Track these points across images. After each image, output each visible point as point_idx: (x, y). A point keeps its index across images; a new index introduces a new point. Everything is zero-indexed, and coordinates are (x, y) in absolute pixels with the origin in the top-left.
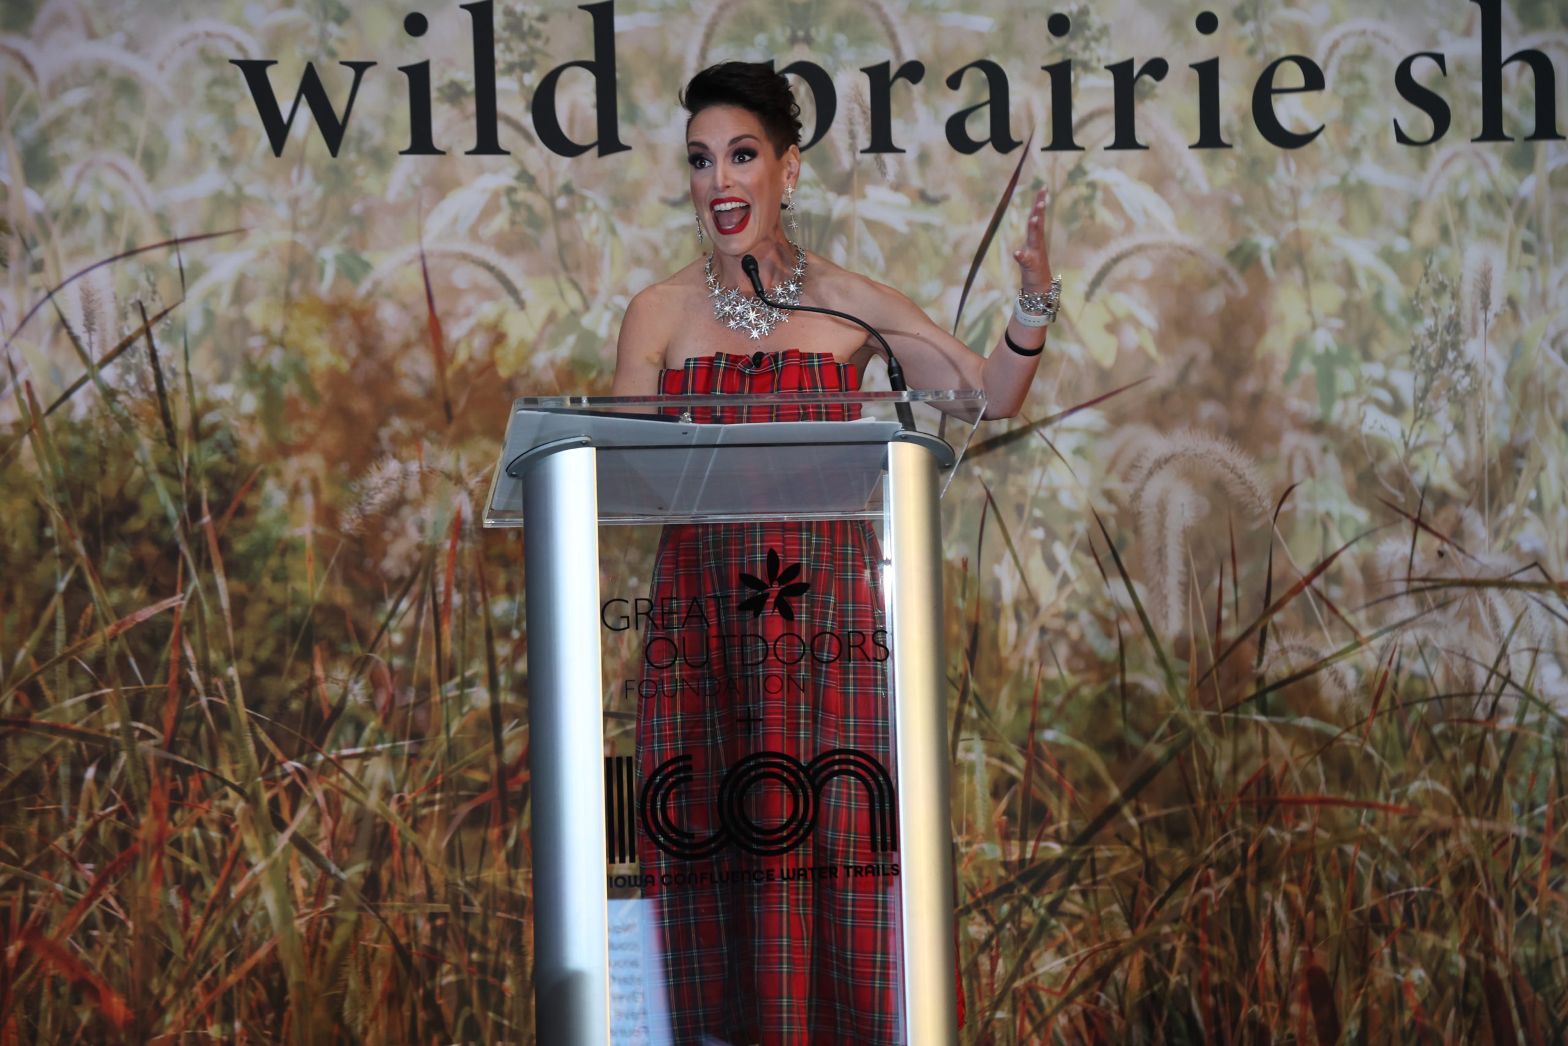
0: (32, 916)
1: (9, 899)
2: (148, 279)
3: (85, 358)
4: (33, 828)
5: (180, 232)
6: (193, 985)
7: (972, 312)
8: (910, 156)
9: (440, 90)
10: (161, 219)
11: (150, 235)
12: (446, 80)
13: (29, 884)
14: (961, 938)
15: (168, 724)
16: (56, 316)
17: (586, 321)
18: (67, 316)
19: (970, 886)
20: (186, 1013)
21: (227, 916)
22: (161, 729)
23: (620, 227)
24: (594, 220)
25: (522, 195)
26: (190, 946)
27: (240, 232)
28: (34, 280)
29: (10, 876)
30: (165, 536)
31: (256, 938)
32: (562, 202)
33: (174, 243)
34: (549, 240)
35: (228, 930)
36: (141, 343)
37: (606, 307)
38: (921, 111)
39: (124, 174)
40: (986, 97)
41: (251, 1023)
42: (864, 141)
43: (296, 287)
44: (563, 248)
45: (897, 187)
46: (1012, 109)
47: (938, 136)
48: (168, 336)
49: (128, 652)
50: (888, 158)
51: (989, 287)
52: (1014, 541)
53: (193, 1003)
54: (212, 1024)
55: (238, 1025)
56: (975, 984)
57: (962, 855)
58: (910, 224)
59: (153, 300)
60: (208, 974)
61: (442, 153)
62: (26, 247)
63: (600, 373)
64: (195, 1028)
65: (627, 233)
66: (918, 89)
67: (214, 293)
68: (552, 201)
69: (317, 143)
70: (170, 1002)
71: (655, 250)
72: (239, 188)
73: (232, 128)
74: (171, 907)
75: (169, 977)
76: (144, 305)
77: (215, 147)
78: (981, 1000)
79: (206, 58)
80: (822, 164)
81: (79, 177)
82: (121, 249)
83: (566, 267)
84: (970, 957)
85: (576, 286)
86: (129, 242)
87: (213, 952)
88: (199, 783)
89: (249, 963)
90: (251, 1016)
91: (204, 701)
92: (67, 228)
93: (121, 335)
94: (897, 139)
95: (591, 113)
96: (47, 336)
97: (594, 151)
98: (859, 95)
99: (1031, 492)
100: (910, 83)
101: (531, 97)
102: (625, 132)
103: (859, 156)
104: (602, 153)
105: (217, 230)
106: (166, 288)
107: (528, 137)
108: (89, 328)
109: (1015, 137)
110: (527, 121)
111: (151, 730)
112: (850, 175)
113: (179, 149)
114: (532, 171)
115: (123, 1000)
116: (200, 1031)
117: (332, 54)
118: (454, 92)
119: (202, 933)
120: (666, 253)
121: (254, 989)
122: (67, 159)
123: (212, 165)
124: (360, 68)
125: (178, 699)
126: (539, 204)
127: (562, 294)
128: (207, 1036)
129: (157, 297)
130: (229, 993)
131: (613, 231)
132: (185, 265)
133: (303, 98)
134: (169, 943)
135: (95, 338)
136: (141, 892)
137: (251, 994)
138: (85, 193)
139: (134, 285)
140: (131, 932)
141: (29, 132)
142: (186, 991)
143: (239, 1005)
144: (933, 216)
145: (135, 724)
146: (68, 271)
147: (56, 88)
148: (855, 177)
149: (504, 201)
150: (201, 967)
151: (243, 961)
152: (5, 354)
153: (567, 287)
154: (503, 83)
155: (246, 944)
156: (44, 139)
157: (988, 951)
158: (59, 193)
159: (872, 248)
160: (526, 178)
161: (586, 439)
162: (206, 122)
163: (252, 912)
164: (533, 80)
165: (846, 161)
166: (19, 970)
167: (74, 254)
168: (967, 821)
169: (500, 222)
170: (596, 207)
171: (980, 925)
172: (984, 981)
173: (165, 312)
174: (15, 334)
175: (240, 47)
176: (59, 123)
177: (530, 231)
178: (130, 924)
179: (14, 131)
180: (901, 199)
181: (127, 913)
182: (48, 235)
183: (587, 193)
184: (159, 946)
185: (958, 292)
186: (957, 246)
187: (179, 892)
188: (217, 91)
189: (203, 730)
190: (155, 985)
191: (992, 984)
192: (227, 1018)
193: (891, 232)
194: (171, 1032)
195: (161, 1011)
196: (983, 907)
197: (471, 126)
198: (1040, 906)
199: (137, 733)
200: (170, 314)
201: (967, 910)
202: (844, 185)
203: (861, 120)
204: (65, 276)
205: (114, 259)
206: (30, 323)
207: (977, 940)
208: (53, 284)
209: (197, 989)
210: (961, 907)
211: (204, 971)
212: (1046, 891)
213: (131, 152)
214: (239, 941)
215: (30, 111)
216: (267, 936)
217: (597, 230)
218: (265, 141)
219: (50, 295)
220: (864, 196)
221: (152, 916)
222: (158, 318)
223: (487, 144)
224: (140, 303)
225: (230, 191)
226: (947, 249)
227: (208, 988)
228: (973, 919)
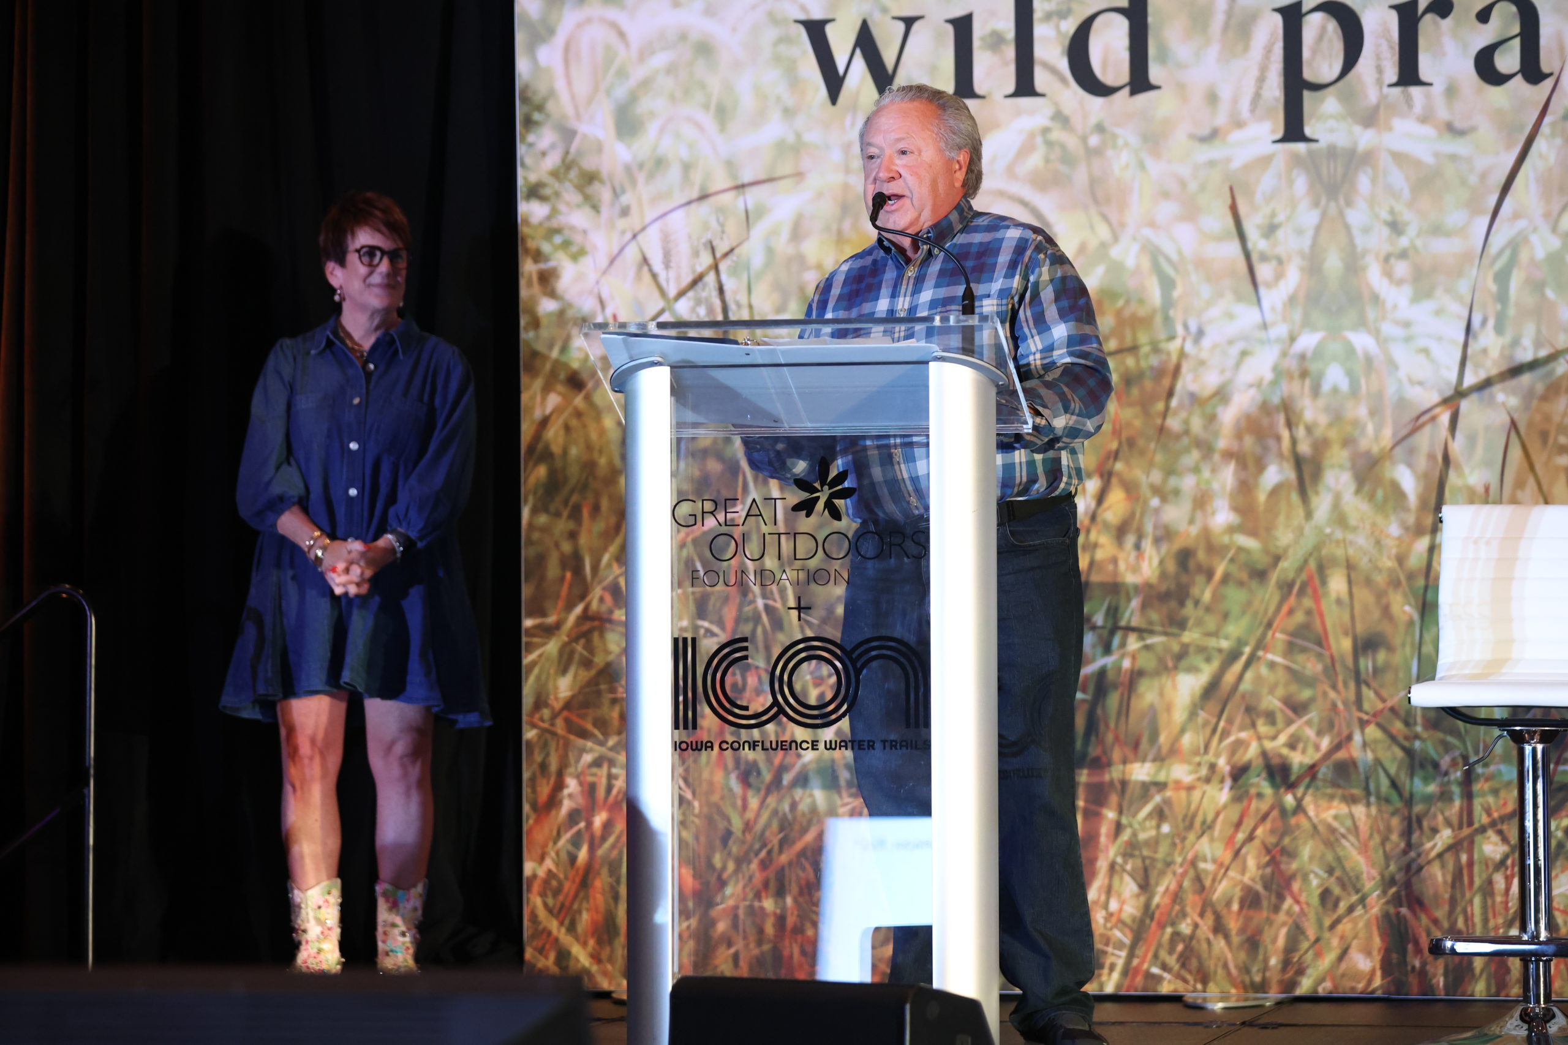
0: (615, 791)
1: (595, 775)
2: (718, 220)
3: (663, 293)
4: (615, 714)
5: (746, 177)
6: (749, 862)
7: (1498, 240)
8: (1438, 89)
9: (983, 39)
10: (730, 165)
11: (721, 181)
12: (988, 29)
13: (612, 763)
14: (1476, 856)
15: (729, 624)
16: (639, 257)
17: (1115, 252)
18: (649, 255)
19: (1486, 806)
20: (744, 887)
21: (780, 801)
22: (723, 628)
23: (1149, 162)
24: (1125, 157)
25: (1057, 135)
26: (748, 827)
27: (799, 175)
28: (622, 223)
29: (596, 755)
30: (728, 453)
31: (805, 823)
32: (1094, 140)
33: (741, 187)
34: (1081, 176)
35: (780, 814)
36: (711, 278)
37: (1134, 239)
38: (1449, 45)
39: (700, 127)
40: (1516, 29)
41: (801, 900)
42: (1392, 75)
43: (847, 225)
44: (1094, 183)
45: (1424, 119)
46: (1543, 42)
47: (1468, 67)
48: (734, 271)
49: (696, 558)
50: (1415, 91)
51: (1516, 216)
52: (1538, 467)
53: (751, 878)
54: (767, 897)
55: (789, 901)
56: (1489, 902)
57: (1478, 776)
58: (1436, 155)
59: (722, 239)
60: (763, 854)
61: (983, 97)
62: (616, 194)
63: (1128, 302)
64: (752, 900)
65: (1155, 168)
66: (1446, 23)
67: (775, 232)
68: (1084, 139)
69: (869, 90)
70: (730, 877)
71: (1183, 184)
72: (798, 136)
73: (794, 81)
74: (731, 790)
75: (729, 854)
76: (715, 243)
77: (779, 99)
78: (1494, 917)
79: (774, 19)
80: (1348, 99)
81: (662, 131)
82: (695, 194)
83: (1096, 202)
84: (1484, 876)
85: (1105, 219)
86: (703, 188)
87: (767, 834)
88: (756, 679)
89: (799, 846)
90: (801, 893)
91: (760, 603)
92: (651, 176)
93: (694, 271)
94: (1424, 72)
95: (1125, 56)
96: (631, 273)
97: (1126, 91)
98: (1387, 30)
99: (1557, 419)
100: (1438, 19)
101: (1067, 42)
102: (1155, 73)
103: (1386, 90)
104: (1134, 92)
105: (778, 173)
106: (733, 228)
107: (1063, 80)
108: (667, 265)
109: (1545, 68)
110: (1063, 65)
111: (715, 629)
112: (1376, 109)
113: (747, 102)
114: (1067, 111)
115: (691, 872)
116: (756, 904)
117: (885, 10)
118: (995, 41)
119: (758, 814)
120: (1193, 186)
121: (804, 869)
122: (652, 114)
123: (776, 115)
124: (909, 22)
125: (738, 600)
126: (1072, 142)
127: (1092, 227)
128: (762, 909)
129: (725, 236)
130: (782, 870)
131: (1142, 166)
132: (750, 207)
133: (858, 52)
134: (729, 821)
135: (672, 274)
136: (706, 775)
137: (801, 874)
138: (668, 146)
139: (706, 226)
140: (697, 811)
141: (621, 92)
142: (744, 866)
143: (790, 882)
144: (1460, 147)
145: (700, 623)
146: (650, 214)
147: (644, 54)
148: (1382, 111)
149: (1039, 140)
150: (757, 846)
151: (794, 843)
152: (596, 291)
153: (1097, 220)
154: (1042, 31)
155: (797, 827)
156: (633, 98)
157: (1503, 869)
158: (643, 146)
159: (1398, 179)
160: (1061, 118)
161: (660, 359)
162: (772, 79)
163: (801, 799)
164: (1069, 26)
165: (1372, 95)
166: (604, 838)
167: (656, 199)
168: (1484, 742)
169: (1035, 160)
170: (1126, 144)
171: (1496, 844)
172: (1499, 899)
173: (732, 250)
174: (605, 272)
175: (803, 8)
176: (646, 84)
177: (1063, 168)
178: (696, 804)
179: (608, 93)
180: (1428, 131)
181: (694, 794)
182: (633, 182)
183: (1119, 131)
184: (721, 825)
185: (1486, 220)
186: (1483, 176)
187: (738, 778)
188: (783, 49)
189: (759, 630)
190: (717, 860)
191: (1507, 903)
192: (780, 893)
193: (1417, 163)
194: (731, 902)
195: (722, 884)
196: (1499, 827)
197: (1011, 71)
198: (1557, 829)
199: (702, 632)
200: (736, 251)
201: (1483, 830)
202: (1370, 119)
203: (1389, 55)
204: (648, 220)
205: (689, 203)
206: (617, 262)
207: (1491, 859)
208: (638, 228)
209: (754, 866)
210: (1476, 825)
211: (760, 850)
212: (1564, 813)
213: (706, 106)
214: (790, 824)
215: (622, 74)
216: (815, 821)
217: (1127, 166)
218: (821, 91)
219: (635, 236)
220: (1390, 129)
221: (715, 798)
222: (726, 255)
223: (1025, 86)
224: (711, 242)
225: (791, 139)
226: (1473, 179)
227: (764, 865)
228: (1489, 838)
